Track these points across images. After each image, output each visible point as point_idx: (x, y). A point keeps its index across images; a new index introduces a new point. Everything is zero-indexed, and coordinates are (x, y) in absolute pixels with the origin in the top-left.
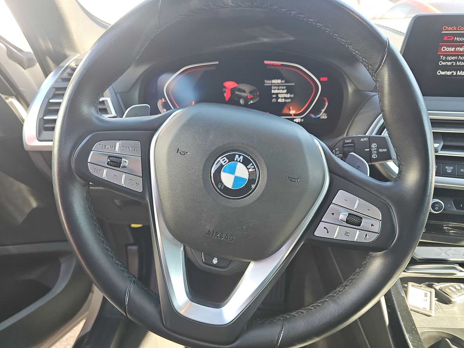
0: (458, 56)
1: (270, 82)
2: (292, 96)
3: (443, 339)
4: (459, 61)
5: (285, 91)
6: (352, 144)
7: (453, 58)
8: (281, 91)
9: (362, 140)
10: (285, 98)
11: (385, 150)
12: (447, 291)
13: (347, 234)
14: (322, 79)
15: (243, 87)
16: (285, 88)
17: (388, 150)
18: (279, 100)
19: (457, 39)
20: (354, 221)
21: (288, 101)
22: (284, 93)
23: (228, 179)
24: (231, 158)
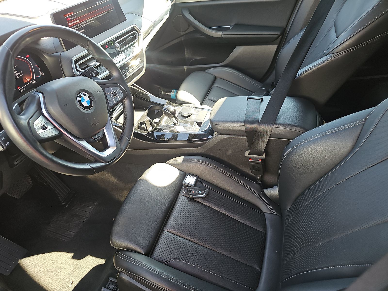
2: (21, 72)
4: (77, 27)
5: (16, 71)
6: (84, 75)
7: (75, 26)
9: (86, 72)
10: (19, 75)
11: (95, 71)
13: (116, 99)
14: (27, 57)
17: (96, 71)
18: (18, 77)
19: (71, 19)
20: (115, 95)
21: (22, 75)
22: (16, 73)
23: (85, 104)
24: (80, 96)
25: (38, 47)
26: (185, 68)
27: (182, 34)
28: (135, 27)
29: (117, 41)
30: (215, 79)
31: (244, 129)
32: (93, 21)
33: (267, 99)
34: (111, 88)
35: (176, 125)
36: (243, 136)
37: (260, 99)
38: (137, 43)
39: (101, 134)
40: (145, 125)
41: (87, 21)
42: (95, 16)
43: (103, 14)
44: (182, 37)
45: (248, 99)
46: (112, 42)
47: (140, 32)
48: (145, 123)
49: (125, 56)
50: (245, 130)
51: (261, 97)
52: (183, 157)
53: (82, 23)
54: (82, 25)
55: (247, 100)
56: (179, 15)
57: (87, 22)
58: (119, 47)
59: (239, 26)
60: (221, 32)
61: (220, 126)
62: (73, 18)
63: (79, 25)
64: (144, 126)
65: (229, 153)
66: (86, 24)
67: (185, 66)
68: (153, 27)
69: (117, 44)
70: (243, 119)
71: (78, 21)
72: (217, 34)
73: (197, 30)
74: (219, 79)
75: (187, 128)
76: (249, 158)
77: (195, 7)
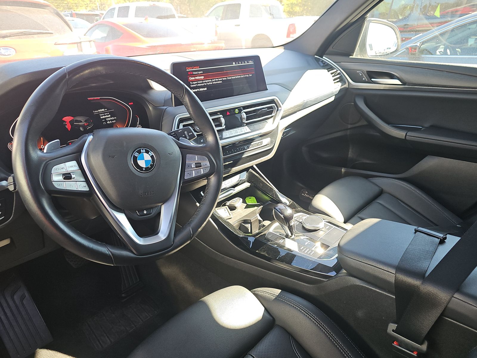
0: (197, 81)
1: (97, 111)
2: (115, 118)
3: (241, 224)
4: (199, 83)
5: (110, 116)
6: (175, 135)
7: (196, 82)
8: (107, 116)
9: (179, 131)
10: (112, 120)
11: (191, 133)
12: (232, 204)
13: (198, 172)
14: (129, 103)
15: (78, 118)
16: (108, 113)
17: (193, 133)
18: (108, 122)
19: (194, 73)
20: (198, 165)
21: (114, 122)
22: (109, 117)
23: (142, 163)
24: (139, 152)
25: (145, 96)
26: (343, 170)
27: (349, 126)
28: (275, 100)
29: (244, 111)
30: (381, 193)
31: (392, 280)
32: (221, 82)
33: (452, 241)
34: (196, 156)
35: (288, 238)
36: (389, 292)
37: (439, 238)
38: (272, 119)
39: (154, 212)
40: (250, 225)
41: (213, 80)
42: (226, 77)
43: (237, 77)
44: (349, 131)
45: (416, 231)
46: (237, 110)
47: (280, 107)
48: (251, 222)
49: (249, 130)
50: (394, 282)
51: (442, 235)
52: (280, 291)
53: (206, 81)
54: (206, 83)
55: (415, 233)
56: (350, 103)
57: (214, 82)
58: (244, 118)
59: (435, 129)
60: (406, 131)
61: (353, 261)
62: (197, 73)
63: (201, 82)
64: (248, 226)
65: (360, 314)
66: (211, 83)
67: (343, 168)
68: (304, 107)
69: (244, 114)
70: (396, 262)
71: (202, 77)
72: (400, 134)
73: (371, 125)
74: (387, 194)
75: (303, 247)
76: (395, 339)
77: (375, 96)
